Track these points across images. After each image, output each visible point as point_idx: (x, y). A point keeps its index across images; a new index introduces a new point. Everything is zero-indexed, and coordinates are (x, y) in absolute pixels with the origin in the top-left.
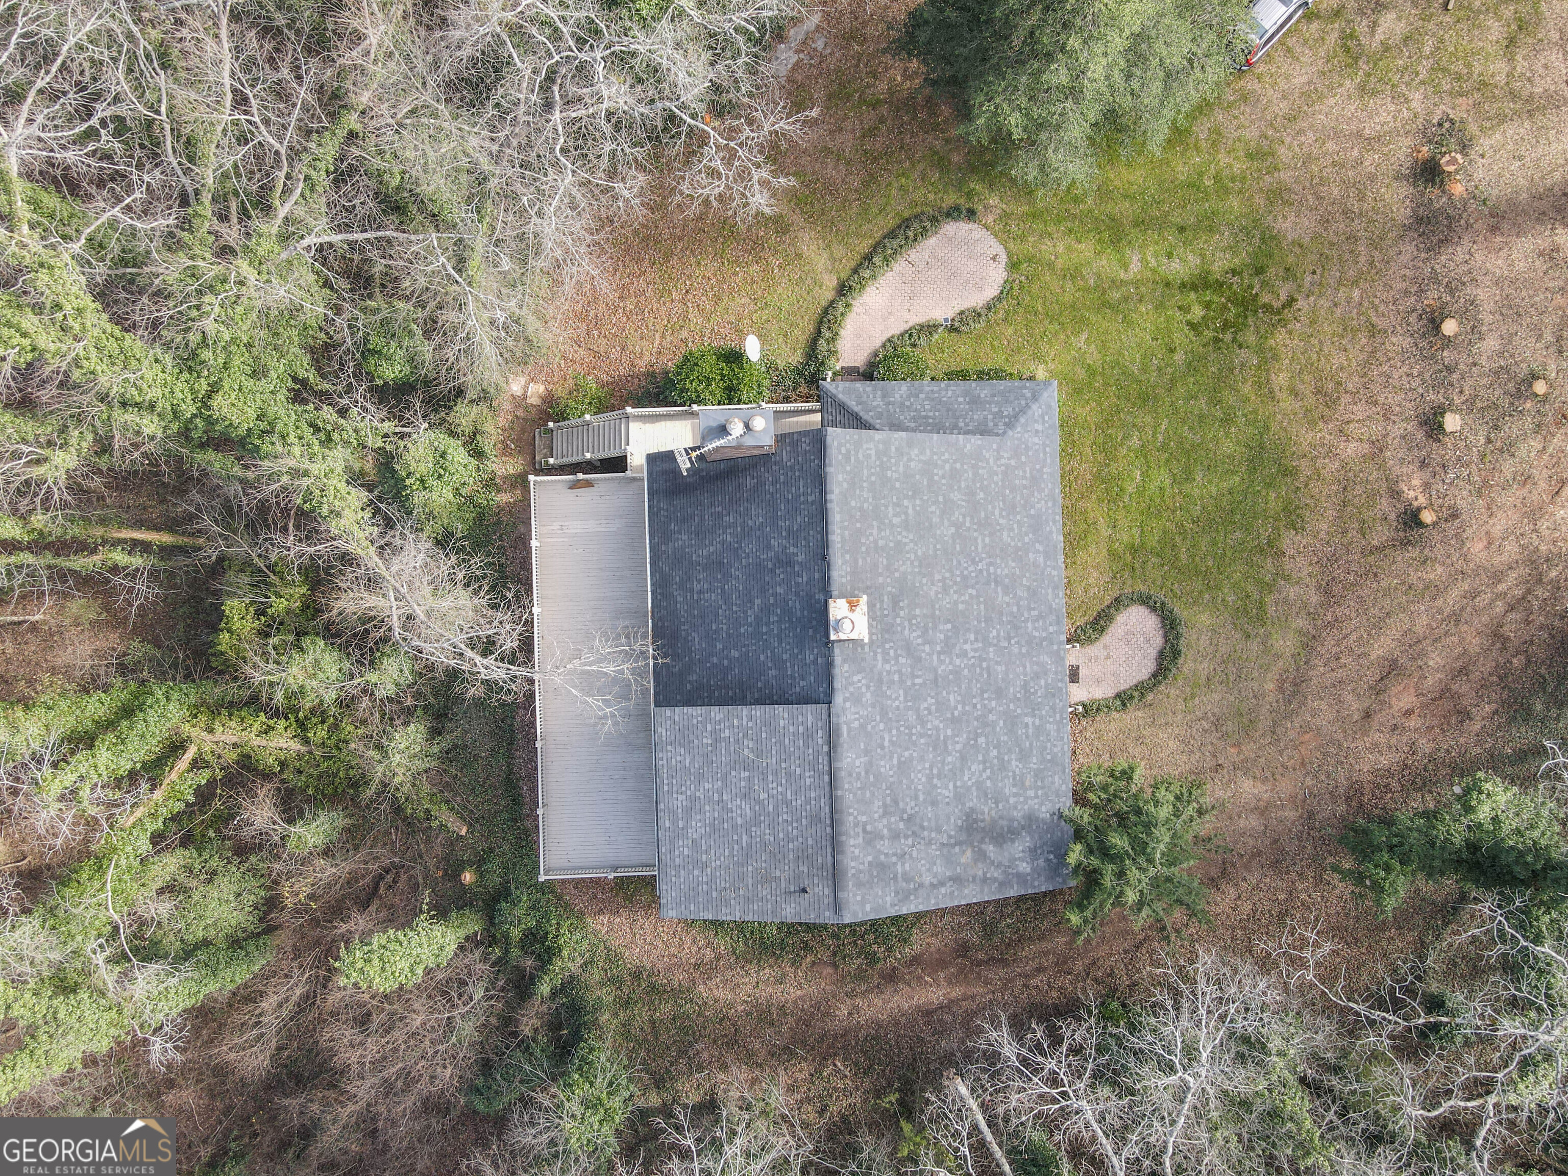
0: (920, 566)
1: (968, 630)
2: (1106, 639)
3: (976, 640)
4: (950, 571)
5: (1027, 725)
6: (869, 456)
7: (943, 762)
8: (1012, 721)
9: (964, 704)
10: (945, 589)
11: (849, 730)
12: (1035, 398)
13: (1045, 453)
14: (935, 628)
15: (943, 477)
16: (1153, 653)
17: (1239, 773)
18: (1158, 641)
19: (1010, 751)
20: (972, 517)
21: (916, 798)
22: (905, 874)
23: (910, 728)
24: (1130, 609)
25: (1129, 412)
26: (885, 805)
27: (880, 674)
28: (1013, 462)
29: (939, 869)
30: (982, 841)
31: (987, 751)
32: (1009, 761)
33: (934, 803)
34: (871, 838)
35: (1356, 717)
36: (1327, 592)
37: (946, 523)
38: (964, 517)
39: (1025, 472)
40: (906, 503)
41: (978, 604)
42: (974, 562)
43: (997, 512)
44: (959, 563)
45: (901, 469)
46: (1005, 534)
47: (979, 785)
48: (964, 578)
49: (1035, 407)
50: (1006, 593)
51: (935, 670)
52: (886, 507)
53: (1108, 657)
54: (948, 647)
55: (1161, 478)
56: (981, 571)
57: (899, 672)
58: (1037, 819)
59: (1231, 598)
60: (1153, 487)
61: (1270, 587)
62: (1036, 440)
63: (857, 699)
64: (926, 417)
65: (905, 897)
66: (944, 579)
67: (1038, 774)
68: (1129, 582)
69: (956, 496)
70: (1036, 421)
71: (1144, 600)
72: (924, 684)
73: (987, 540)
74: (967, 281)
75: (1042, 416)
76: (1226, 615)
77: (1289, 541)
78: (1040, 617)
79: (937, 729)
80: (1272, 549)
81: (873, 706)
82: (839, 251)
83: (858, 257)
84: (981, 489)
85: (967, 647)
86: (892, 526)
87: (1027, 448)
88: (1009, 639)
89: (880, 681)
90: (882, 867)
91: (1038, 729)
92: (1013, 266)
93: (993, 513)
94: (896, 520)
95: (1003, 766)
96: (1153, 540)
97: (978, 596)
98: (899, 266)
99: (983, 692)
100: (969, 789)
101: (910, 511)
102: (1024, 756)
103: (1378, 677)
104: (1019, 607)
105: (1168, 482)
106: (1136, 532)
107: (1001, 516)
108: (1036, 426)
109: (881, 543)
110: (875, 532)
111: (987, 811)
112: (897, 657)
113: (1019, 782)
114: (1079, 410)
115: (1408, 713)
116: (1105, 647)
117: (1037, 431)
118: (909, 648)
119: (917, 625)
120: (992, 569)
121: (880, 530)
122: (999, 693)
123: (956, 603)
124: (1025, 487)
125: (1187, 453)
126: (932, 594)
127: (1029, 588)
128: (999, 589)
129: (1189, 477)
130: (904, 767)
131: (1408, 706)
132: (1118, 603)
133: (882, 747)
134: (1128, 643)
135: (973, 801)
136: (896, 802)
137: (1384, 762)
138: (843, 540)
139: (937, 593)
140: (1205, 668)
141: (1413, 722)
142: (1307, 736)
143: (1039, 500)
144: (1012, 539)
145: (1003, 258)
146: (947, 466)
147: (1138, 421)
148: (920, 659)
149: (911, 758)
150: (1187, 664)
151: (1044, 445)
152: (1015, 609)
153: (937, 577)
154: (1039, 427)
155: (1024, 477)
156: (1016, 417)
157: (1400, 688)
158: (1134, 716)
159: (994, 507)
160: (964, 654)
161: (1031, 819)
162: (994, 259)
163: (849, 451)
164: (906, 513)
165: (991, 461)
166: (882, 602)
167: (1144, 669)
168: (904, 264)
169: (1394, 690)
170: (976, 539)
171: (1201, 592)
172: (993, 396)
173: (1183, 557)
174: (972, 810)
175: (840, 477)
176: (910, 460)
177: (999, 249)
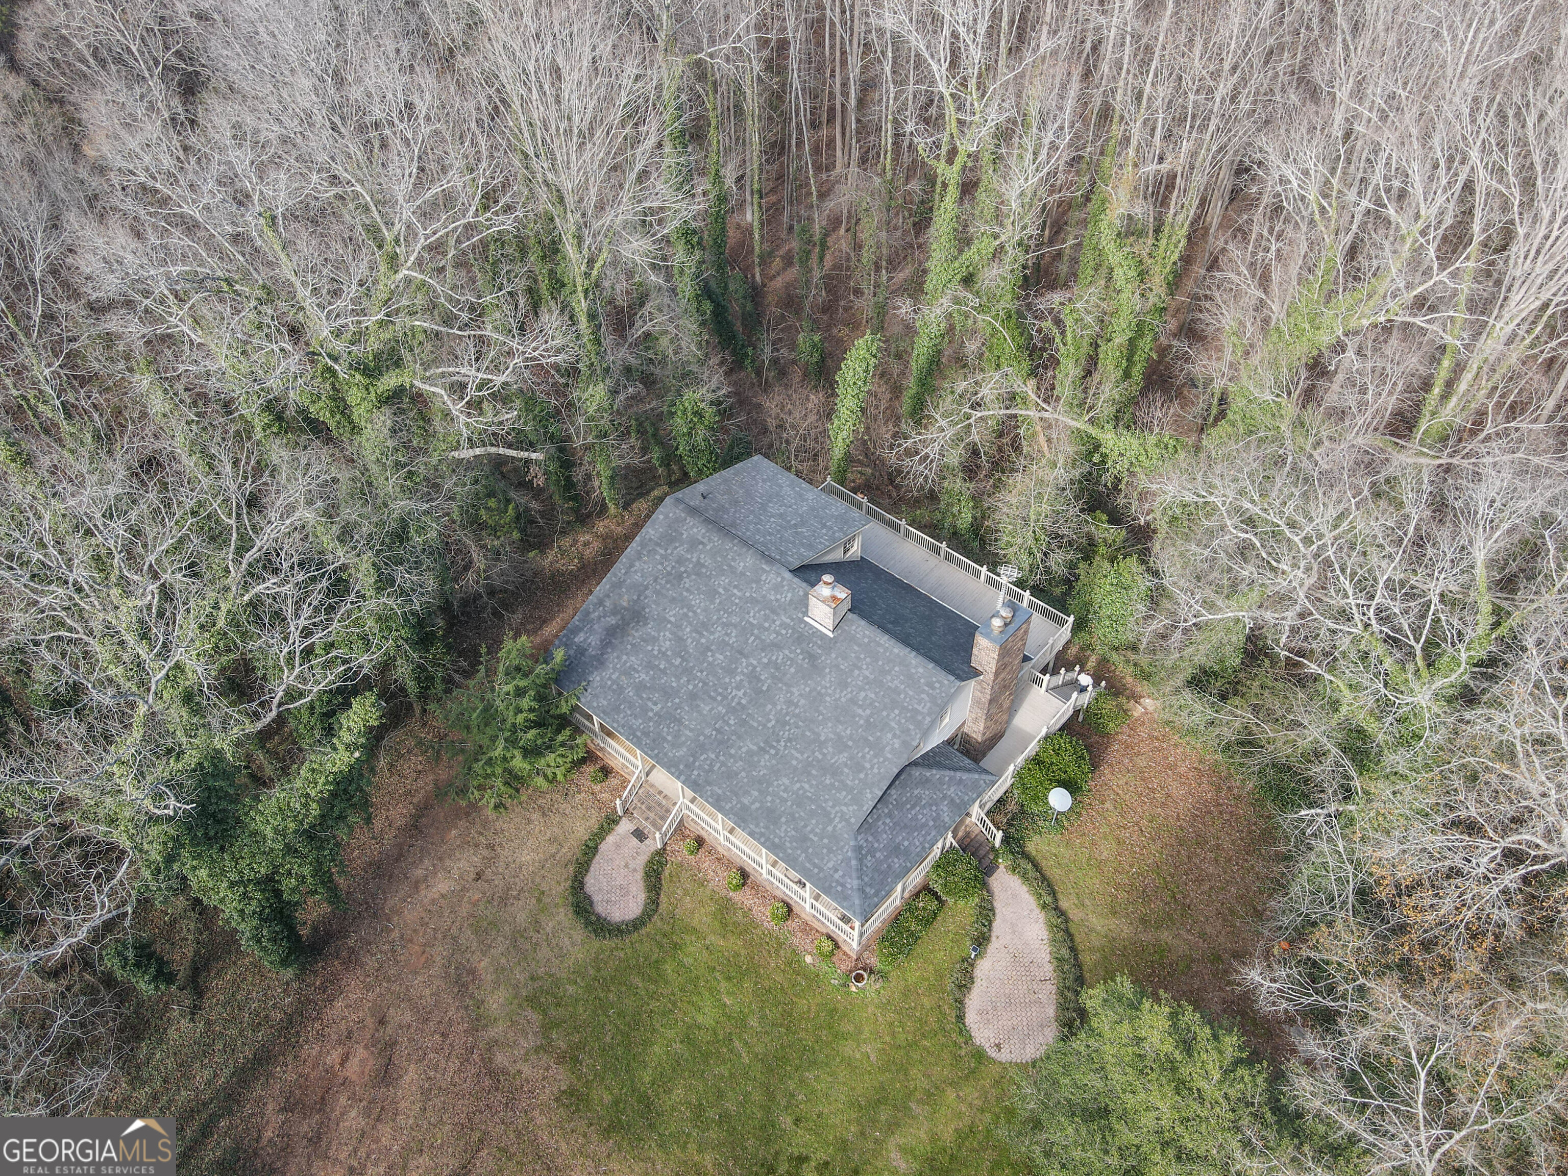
0: (819, 693)
1: (750, 702)
2: (639, 875)
3: (739, 703)
4: (797, 716)
5: (655, 704)
6: (919, 703)
7: (690, 624)
8: (668, 693)
9: (710, 664)
10: (789, 703)
11: (764, 570)
12: (862, 890)
13: (815, 866)
14: (773, 677)
15: (863, 757)
16: (597, 898)
17: (458, 888)
18: (600, 908)
19: (653, 678)
20: (819, 761)
21: (688, 590)
22: (656, 552)
23: (730, 614)
24: (641, 908)
25: (780, 1037)
26: (703, 566)
27: (778, 614)
28: (830, 828)
29: (637, 577)
30: (623, 618)
31: (668, 661)
32: (647, 673)
33: (673, 600)
34: (694, 544)
35: (392, 1010)
36: (495, 1074)
37: (831, 736)
38: (824, 755)
39: (816, 834)
40: (868, 712)
41: (759, 723)
42: (790, 740)
43: (806, 786)
44: (797, 727)
45: (893, 724)
46: (787, 782)
47: (655, 640)
48: (786, 723)
49: (856, 883)
50: (747, 752)
51: (746, 657)
52: (876, 693)
53: (626, 866)
54: (753, 677)
55: (707, 1016)
56: (778, 741)
57: (767, 629)
58: (596, 668)
59: (571, 989)
60: (708, 1005)
61: (547, 1027)
62: (830, 865)
63: (777, 588)
64: (913, 807)
65: (643, 545)
66: (796, 706)
67: (621, 689)
68: (659, 923)
69: (843, 757)
70: (843, 876)
71: (637, 924)
72: (746, 642)
73: (794, 762)
74: (995, 1008)
75: (843, 885)
76: (564, 975)
77: (562, 1077)
78: (711, 770)
79: (712, 633)
80: (570, 1058)
81: (764, 597)
82: (1096, 941)
83: (1081, 947)
84: (832, 785)
85: (740, 693)
86: (861, 689)
87: (830, 851)
88: (718, 731)
89: (773, 611)
90: (672, 540)
91: (645, 710)
92: (979, 1055)
93: (809, 782)
94: (863, 694)
95: (650, 666)
96: (669, 968)
97: (765, 726)
98: (1048, 970)
99: (705, 684)
100: (659, 631)
101: (860, 711)
102: (640, 687)
103: (395, 1059)
104: (732, 756)
105: (700, 1019)
106: (688, 961)
107: (802, 788)
108: (840, 873)
109: (856, 672)
110: (867, 673)
111: (636, 634)
112: (778, 633)
113: (628, 672)
114: (819, 999)
115: (345, 1059)
116: (635, 870)
117: (836, 871)
118: (776, 646)
119: (784, 663)
120: (773, 752)
121: (866, 677)
122: (693, 696)
123: (774, 705)
124: (806, 826)
125: (706, 1056)
126: (794, 690)
127: (737, 774)
128: (755, 748)
129: (688, 1040)
130: (712, 594)
131: (348, 1064)
132: (653, 903)
133: (735, 587)
134: (621, 887)
135: (650, 629)
136: (698, 574)
137: (339, 1004)
138: (879, 645)
139: (792, 694)
140: (549, 926)
141: (334, 1057)
142: (423, 960)
143: (786, 831)
144: (779, 786)
145: (992, 1053)
146: (868, 765)
147: (767, 1039)
148: (763, 650)
149: (712, 602)
150: (564, 916)
151: (821, 870)
152: (733, 751)
153: (803, 702)
154: (836, 876)
155: (812, 831)
156: (860, 861)
157: (367, 1071)
158: (571, 848)
159: (811, 786)
160: (738, 688)
161: (600, 662)
162: (998, 1046)
163: (933, 688)
164: (860, 707)
165: (844, 809)
166: (820, 647)
167: (593, 883)
168: (1049, 975)
169: (372, 1062)
170: (802, 753)
171: (599, 970)
172: (889, 867)
173: (637, 981)
174: (646, 624)
175: (921, 670)
176: (894, 736)
177: (1004, 1056)
